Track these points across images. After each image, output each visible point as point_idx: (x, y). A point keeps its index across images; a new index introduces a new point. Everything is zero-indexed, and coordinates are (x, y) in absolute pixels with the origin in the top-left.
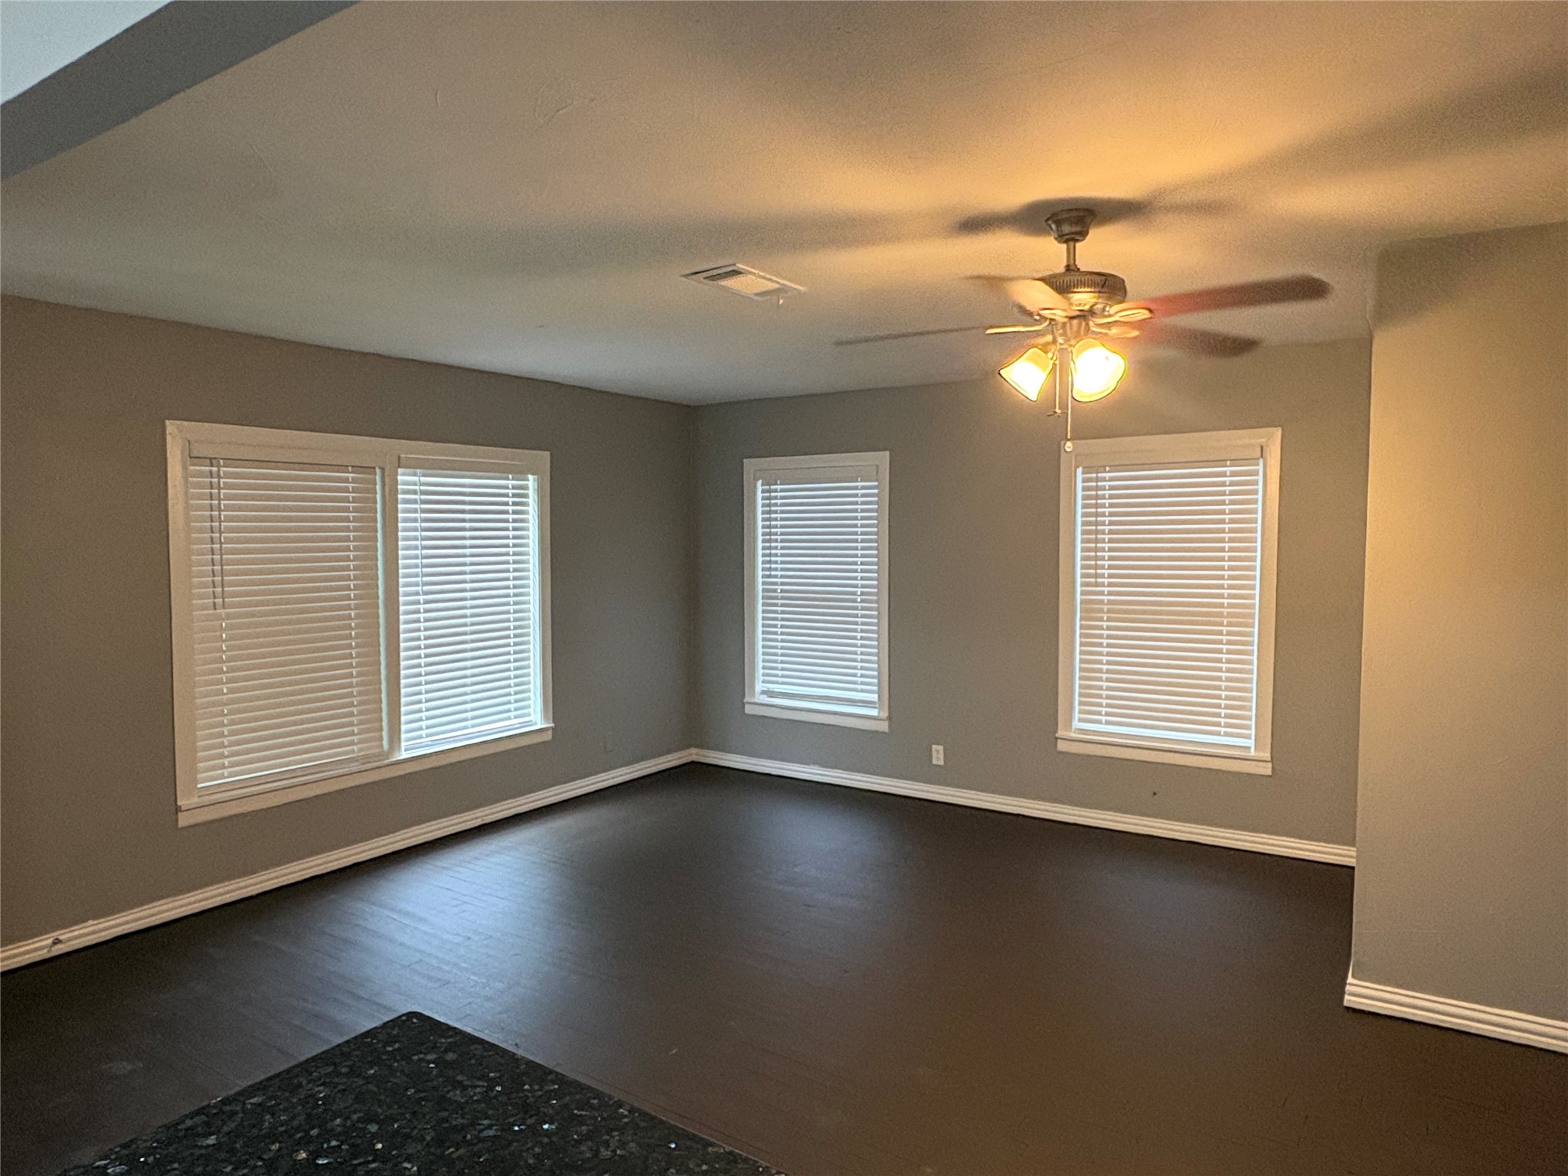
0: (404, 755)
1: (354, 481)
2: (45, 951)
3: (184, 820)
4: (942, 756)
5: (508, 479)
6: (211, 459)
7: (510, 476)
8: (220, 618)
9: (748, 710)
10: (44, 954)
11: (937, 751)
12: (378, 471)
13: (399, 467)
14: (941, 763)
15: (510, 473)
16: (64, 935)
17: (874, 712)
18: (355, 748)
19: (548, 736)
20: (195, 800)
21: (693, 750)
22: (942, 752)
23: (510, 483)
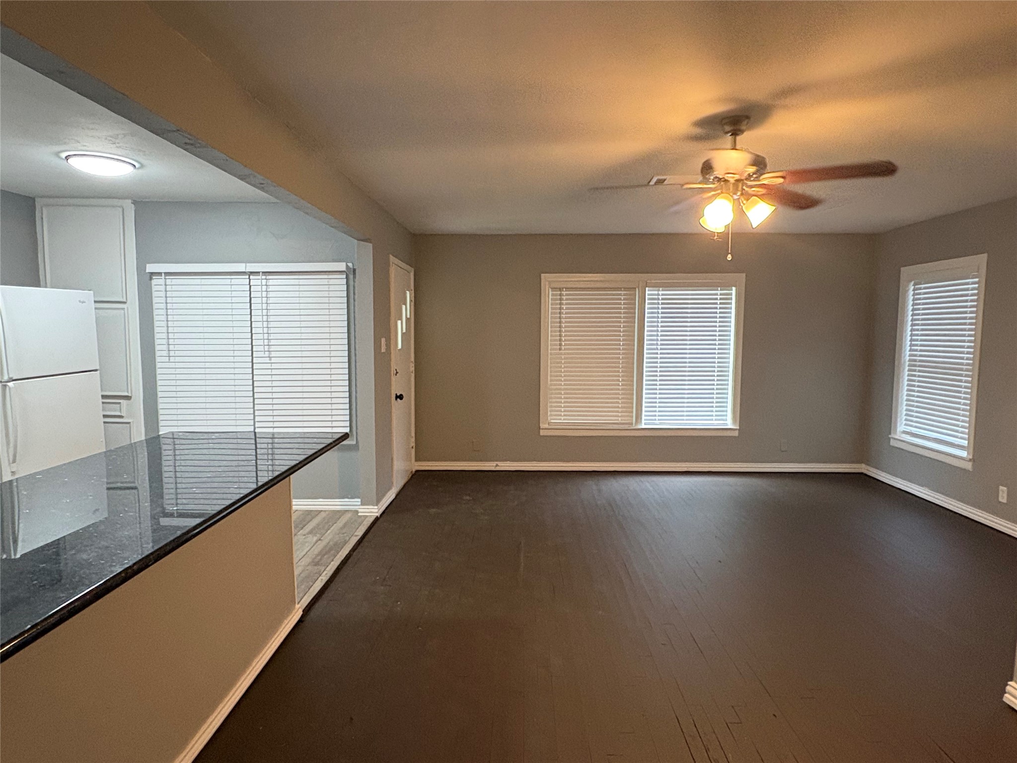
0: (644, 426)
1: (625, 295)
2: (493, 467)
3: (542, 433)
4: (1005, 495)
5: (718, 290)
6: (560, 289)
7: (719, 289)
8: (561, 354)
9: (892, 443)
10: (493, 469)
11: (1003, 491)
12: (637, 289)
13: (647, 287)
14: (1005, 501)
15: (719, 287)
16: (500, 463)
17: (964, 454)
18: (620, 419)
19: (736, 434)
20: (546, 426)
21: (863, 466)
22: (1006, 492)
23: (719, 292)
